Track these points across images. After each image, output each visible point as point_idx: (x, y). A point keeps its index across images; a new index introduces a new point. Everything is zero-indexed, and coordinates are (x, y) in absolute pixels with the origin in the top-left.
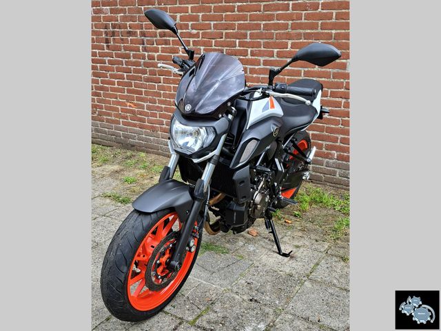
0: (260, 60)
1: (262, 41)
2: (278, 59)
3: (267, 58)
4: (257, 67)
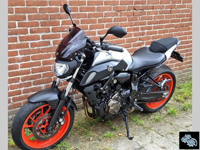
0: (39, 36)
1: (39, 21)
2: (53, 33)
3: (45, 34)
4: (37, 41)
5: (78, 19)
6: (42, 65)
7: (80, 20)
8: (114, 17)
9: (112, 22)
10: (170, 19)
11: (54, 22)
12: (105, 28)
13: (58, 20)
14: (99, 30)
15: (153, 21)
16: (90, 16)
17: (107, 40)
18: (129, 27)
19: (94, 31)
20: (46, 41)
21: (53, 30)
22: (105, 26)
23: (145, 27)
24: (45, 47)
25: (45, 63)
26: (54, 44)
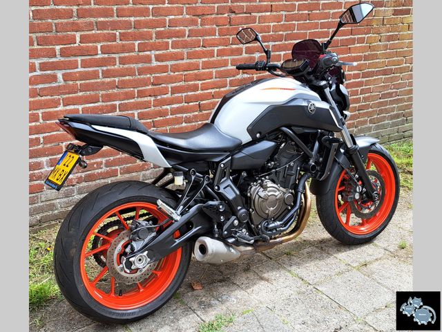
5: (115, 32)
6: (41, 121)
7: (118, 33)
8: (190, 28)
9: (186, 38)
10: (309, 31)
11: (64, 36)
12: (170, 48)
13: (73, 33)
14: (157, 52)
15: (271, 35)
16: (138, 24)
17: (176, 73)
18: (220, 48)
19: (148, 55)
20: (49, 75)
21: (63, 53)
22: (170, 45)
23: (254, 47)
24: (47, 85)
25: (47, 116)
26: (64, 81)
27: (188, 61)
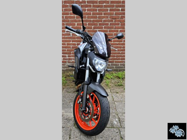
8: (110, 23)
9: (109, 26)
11: (72, 23)
12: (103, 29)
13: (75, 23)
16: (93, 21)
25: (68, 44)
26: (72, 35)
27: (109, 33)
